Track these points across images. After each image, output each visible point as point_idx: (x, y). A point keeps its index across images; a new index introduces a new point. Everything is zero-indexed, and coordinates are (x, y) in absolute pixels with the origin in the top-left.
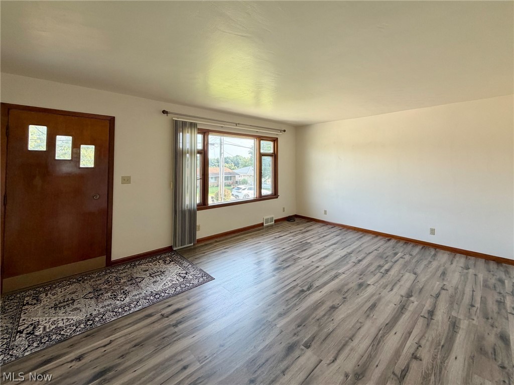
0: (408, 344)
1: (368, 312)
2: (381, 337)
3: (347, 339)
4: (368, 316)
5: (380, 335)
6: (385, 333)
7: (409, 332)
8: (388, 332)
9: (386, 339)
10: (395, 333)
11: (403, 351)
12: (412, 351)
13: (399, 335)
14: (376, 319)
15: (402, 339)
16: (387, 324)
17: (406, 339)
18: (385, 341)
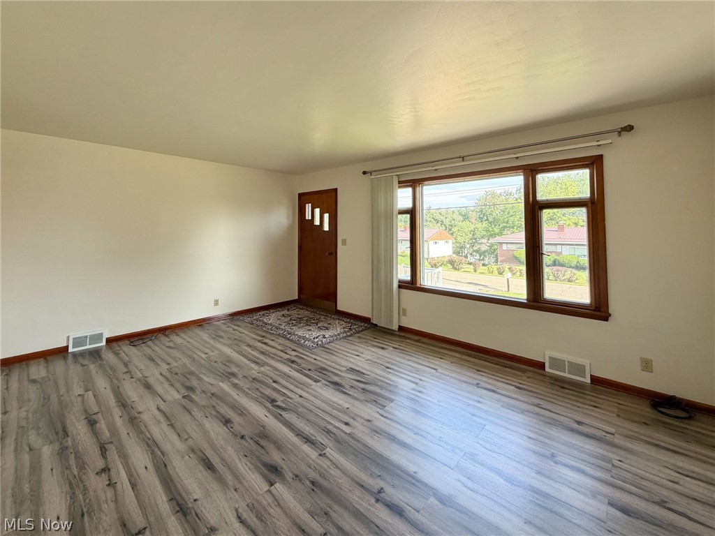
0: (123, 475)
1: (201, 454)
2: (153, 451)
3: (173, 422)
4: (193, 451)
5: (156, 449)
6: (155, 457)
7: (136, 485)
8: (153, 462)
9: (148, 453)
10: (146, 468)
11: (122, 463)
12: (113, 472)
13: (142, 471)
14: (183, 457)
15: (133, 470)
16: (166, 466)
17: (130, 476)
18: (145, 452)
